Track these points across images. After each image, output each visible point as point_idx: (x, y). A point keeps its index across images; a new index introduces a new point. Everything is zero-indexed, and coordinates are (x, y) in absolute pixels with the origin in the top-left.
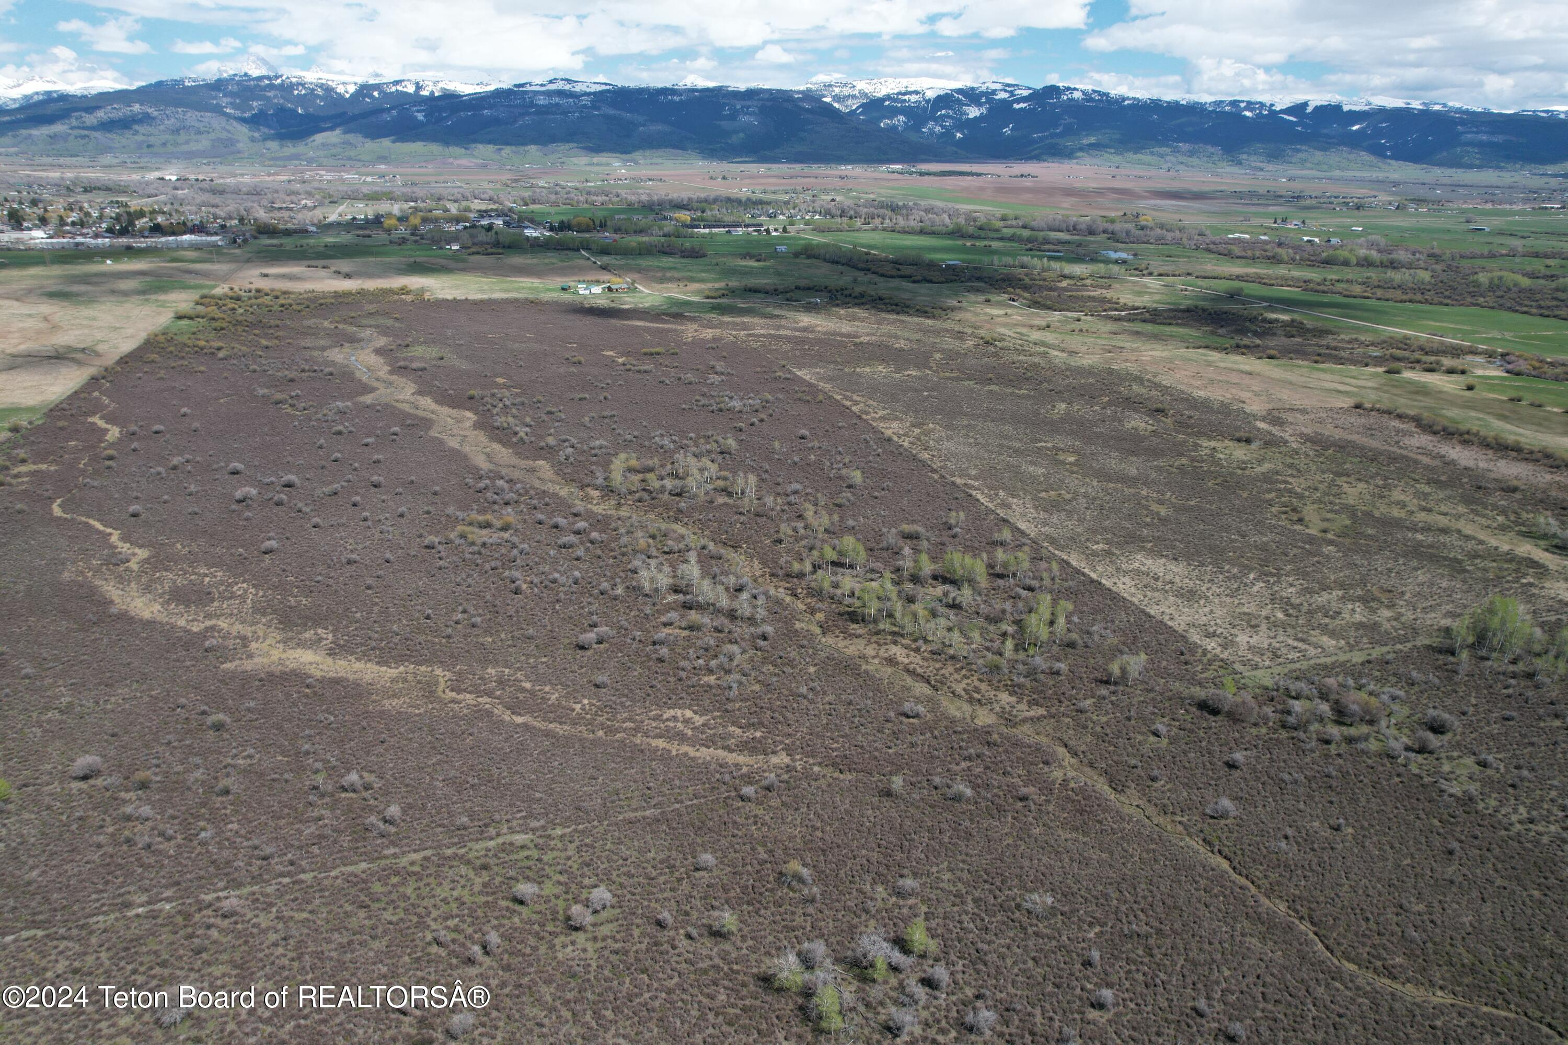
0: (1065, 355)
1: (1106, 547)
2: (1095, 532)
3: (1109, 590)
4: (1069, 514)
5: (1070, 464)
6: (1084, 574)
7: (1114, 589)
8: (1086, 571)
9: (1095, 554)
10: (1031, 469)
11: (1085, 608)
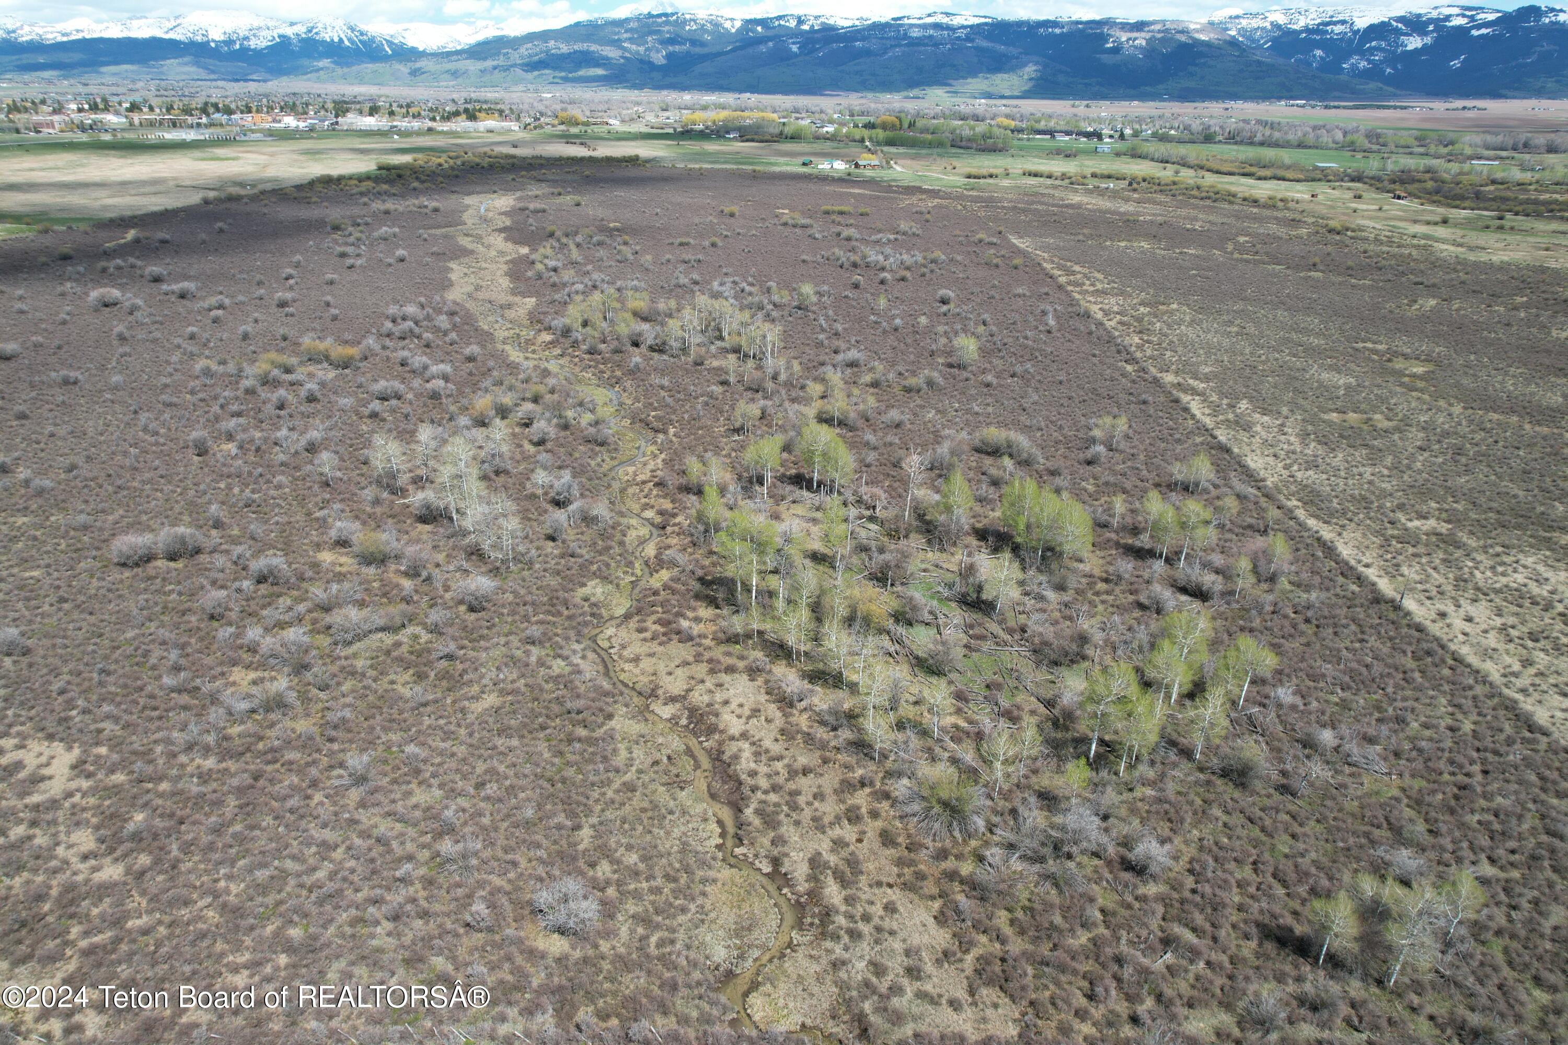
1: (1444, 528)
2: (1424, 493)
3: (1420, 628)
4: (1375, 455)
5: (1414, 376)
6: (1360, 579)
7: (1436, 629)
8: (1371, 574)
9: (1409, 538)
11: (1328, 668)
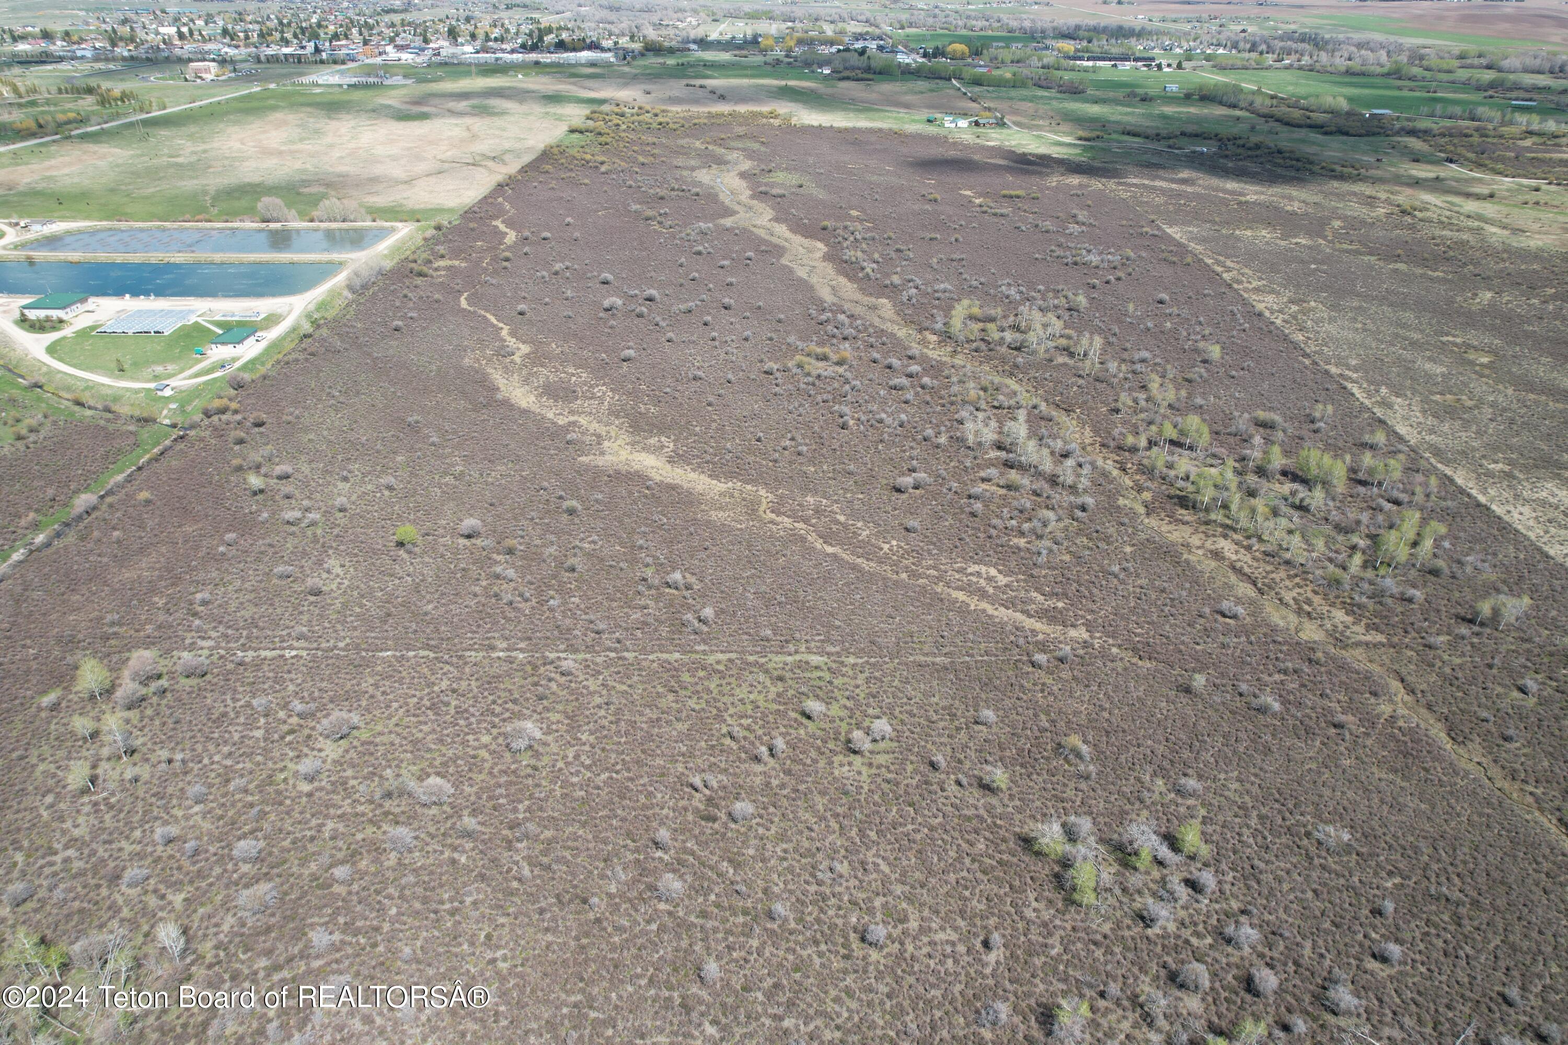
0: (1506, 232)
1: (1507, 468)
2: (1496, 448)
3: (1499, 518)
4: (1466, 425)
5: (1482, 365)
6: (1469, 496)
7: (1506, 518)
8: (1474, 492)
9: (1490, 474)
10: (1428, 366)
11: (1462, 534)
